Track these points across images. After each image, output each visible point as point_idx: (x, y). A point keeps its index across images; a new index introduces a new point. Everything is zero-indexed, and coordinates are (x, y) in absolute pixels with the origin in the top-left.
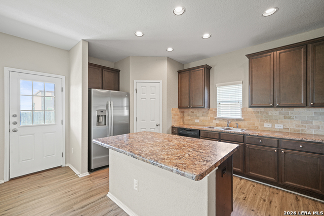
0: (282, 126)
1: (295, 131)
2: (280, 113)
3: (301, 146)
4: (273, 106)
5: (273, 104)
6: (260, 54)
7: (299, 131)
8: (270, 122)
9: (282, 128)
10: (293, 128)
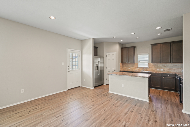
2: (162, 65)
3: (169, 75)
5: (160, 62)
7: (169, 71)
8: (159, 68)
9: (163, 70)
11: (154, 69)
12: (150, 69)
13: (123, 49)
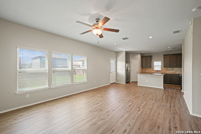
2: (171, 69)
3: (175, 75)
4: (169, 67)
8: (168, 71)
9: (171, 72)
10: (174, 72)
11: (165, 71)
12: (162, 71)
13: (142, 57)
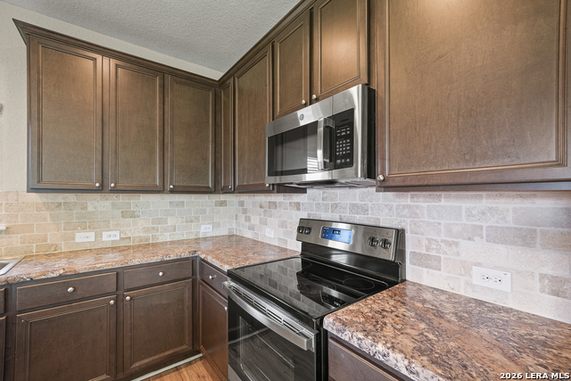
0: (117, 233)
1: (141, 241)
2: (113, 205)
3: (161, 274)
4: (101, 190)
5: (102, 185)
6: (67, 43)
7: (148, 239)
8: (91, 228)
9: (118, 238)
10: (137, 235)
